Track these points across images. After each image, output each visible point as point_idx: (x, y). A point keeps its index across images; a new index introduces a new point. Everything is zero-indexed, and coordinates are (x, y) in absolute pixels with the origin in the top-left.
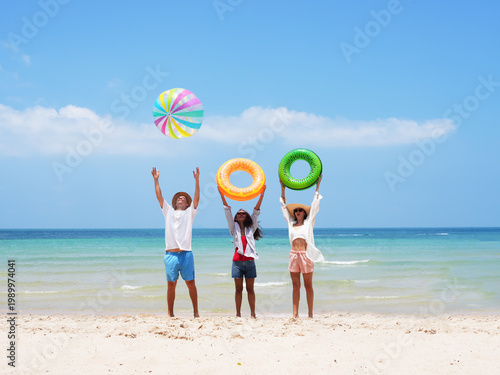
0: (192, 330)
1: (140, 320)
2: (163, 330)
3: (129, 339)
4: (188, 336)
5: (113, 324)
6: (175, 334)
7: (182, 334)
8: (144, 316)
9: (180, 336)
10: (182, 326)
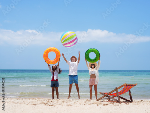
0: (55, 103)
1: (38, 99)
2: (45, 103)
3: (34, 106)
4: (53, 105)
5: (29, 101)
6: (49, 104)
7: (51, 104)
8: (39, 98)
9: (51, 105)
10: (51, 102)
